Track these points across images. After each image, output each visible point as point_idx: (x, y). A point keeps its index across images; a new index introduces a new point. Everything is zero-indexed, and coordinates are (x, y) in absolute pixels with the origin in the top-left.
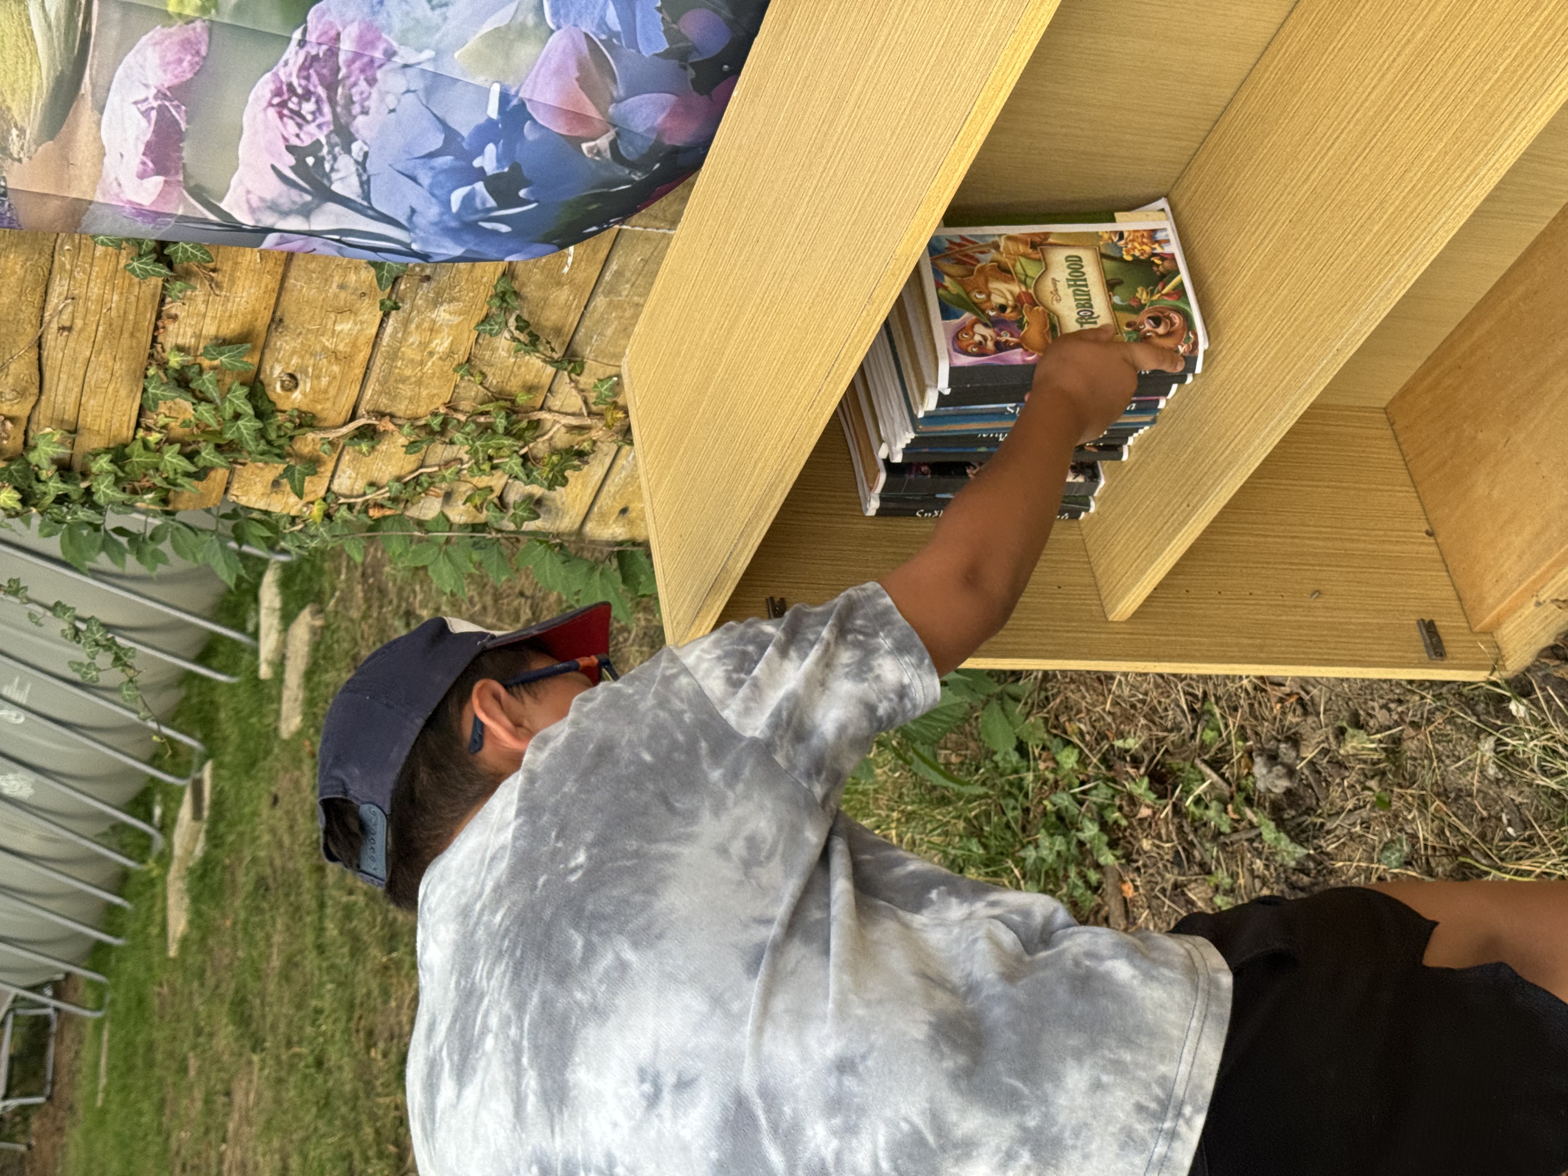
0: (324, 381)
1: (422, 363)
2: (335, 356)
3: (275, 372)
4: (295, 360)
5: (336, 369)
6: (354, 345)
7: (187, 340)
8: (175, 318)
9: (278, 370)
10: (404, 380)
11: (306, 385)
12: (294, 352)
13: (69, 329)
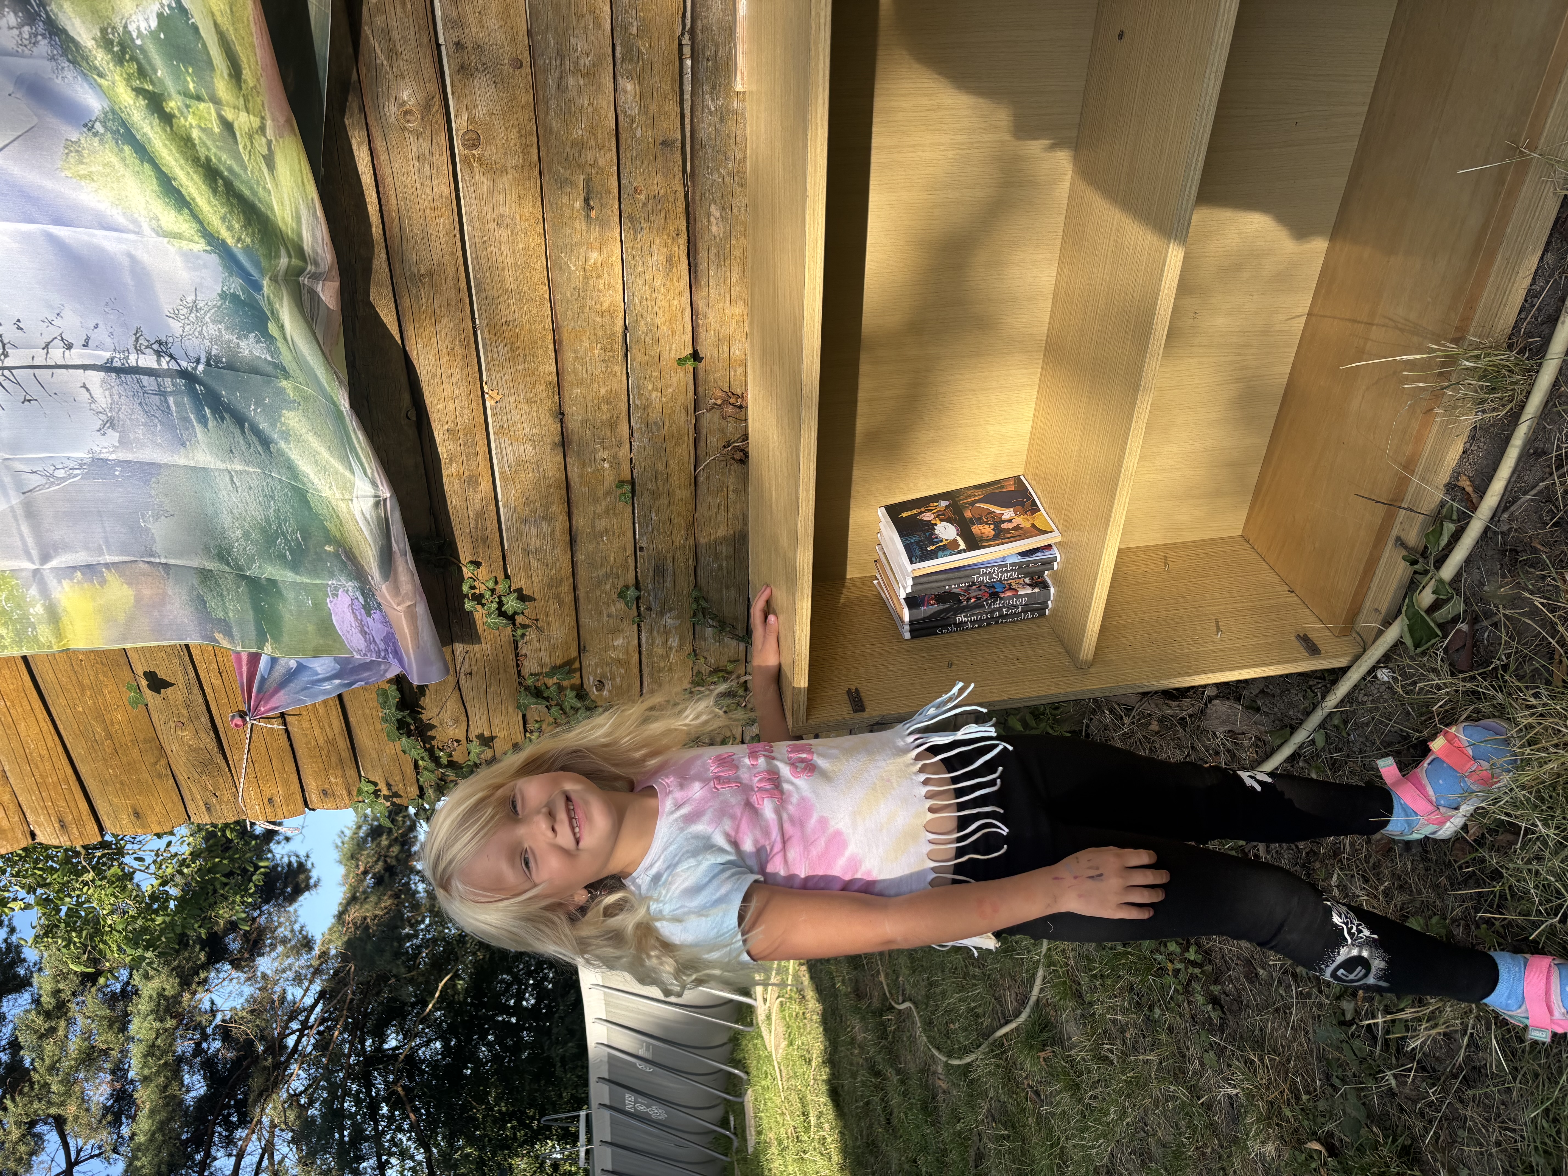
0: (618, 680)
1: (668, 656)
2: (619, 662)
3: (590, 681)
4: (599, 671)
5: (622, 671)
6: (627, 653)
7: (536, 669)
8: (526, 655)
9: (591, 679)
10: (660, 670)
11: (608, 686)
12: (597, 666)
13: (470, 674)
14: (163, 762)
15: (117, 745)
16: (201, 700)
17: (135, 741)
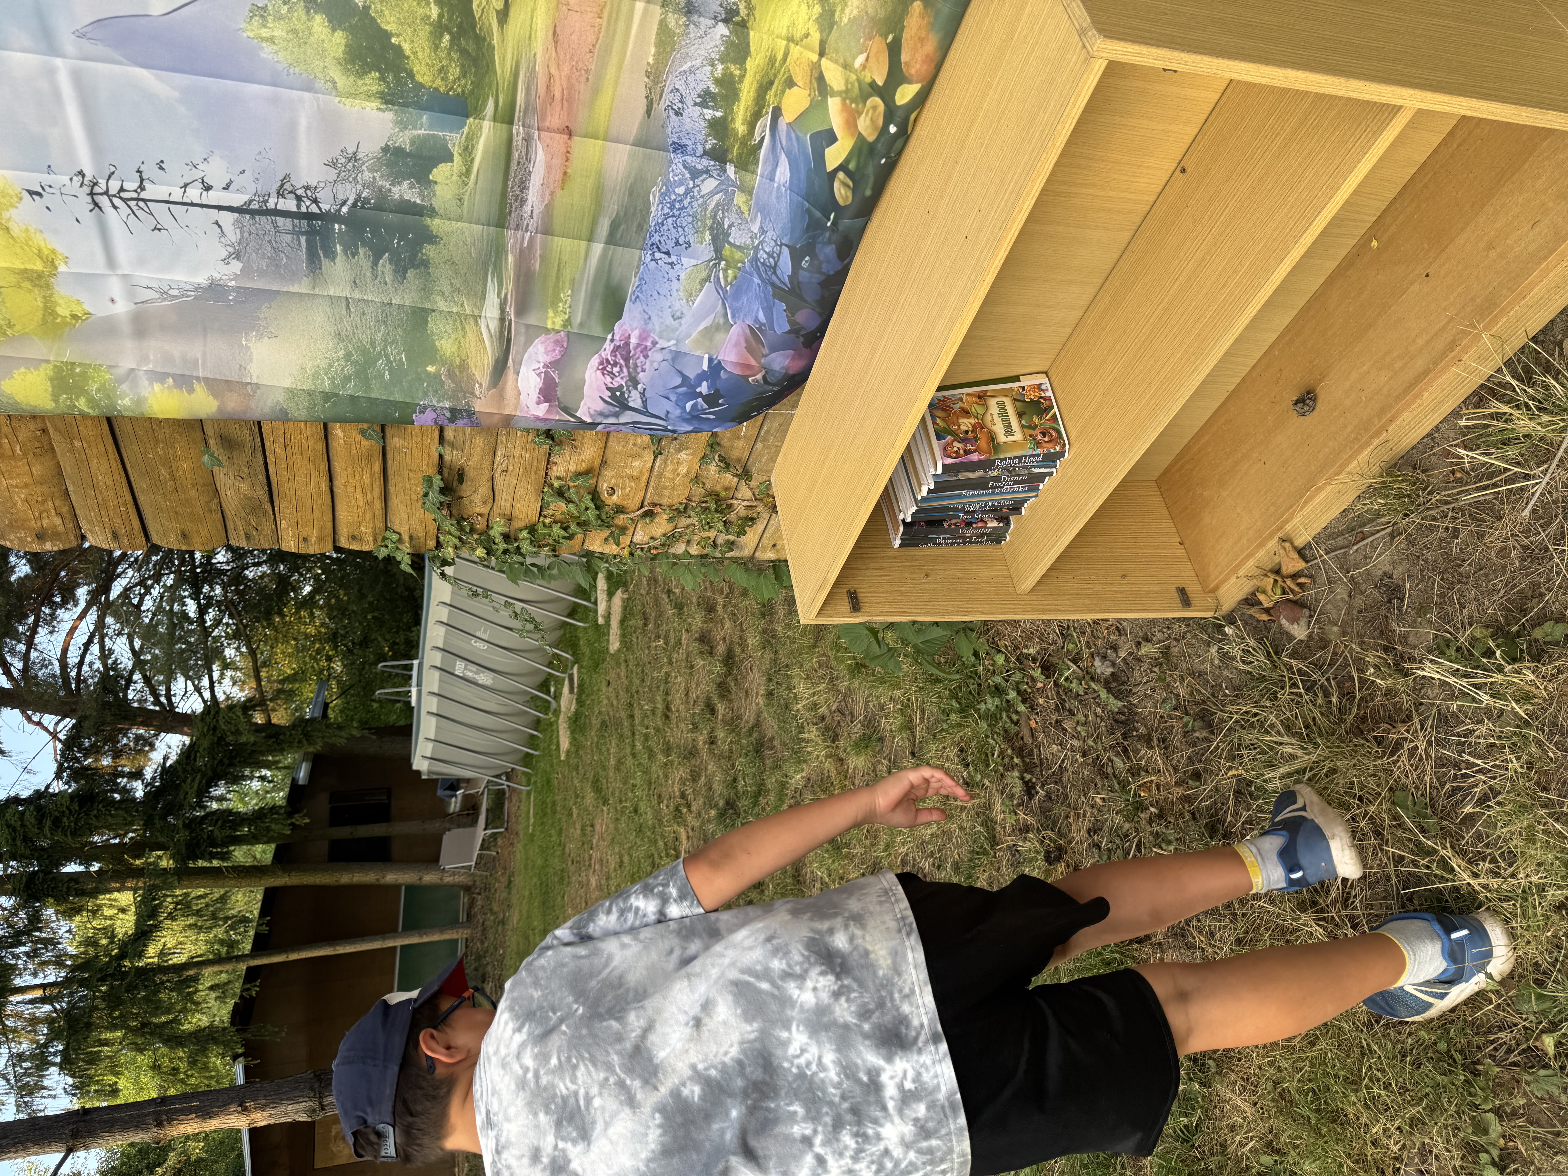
0: (627, 490)
1: (674, 479)
2: (632, 477)
4: (613, 481)
5: (632, 484)
6: (640, 472)
7: (562, 474)
8: (556, 463)
9: (605, 486)
10: (664, 488)
11: (618, 493)
12: (612, 477)
13: (508, 471)
14: (216, 501)
15: (178, 485)
16: (261, 462)
17: (195, 485)
